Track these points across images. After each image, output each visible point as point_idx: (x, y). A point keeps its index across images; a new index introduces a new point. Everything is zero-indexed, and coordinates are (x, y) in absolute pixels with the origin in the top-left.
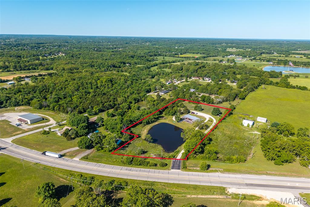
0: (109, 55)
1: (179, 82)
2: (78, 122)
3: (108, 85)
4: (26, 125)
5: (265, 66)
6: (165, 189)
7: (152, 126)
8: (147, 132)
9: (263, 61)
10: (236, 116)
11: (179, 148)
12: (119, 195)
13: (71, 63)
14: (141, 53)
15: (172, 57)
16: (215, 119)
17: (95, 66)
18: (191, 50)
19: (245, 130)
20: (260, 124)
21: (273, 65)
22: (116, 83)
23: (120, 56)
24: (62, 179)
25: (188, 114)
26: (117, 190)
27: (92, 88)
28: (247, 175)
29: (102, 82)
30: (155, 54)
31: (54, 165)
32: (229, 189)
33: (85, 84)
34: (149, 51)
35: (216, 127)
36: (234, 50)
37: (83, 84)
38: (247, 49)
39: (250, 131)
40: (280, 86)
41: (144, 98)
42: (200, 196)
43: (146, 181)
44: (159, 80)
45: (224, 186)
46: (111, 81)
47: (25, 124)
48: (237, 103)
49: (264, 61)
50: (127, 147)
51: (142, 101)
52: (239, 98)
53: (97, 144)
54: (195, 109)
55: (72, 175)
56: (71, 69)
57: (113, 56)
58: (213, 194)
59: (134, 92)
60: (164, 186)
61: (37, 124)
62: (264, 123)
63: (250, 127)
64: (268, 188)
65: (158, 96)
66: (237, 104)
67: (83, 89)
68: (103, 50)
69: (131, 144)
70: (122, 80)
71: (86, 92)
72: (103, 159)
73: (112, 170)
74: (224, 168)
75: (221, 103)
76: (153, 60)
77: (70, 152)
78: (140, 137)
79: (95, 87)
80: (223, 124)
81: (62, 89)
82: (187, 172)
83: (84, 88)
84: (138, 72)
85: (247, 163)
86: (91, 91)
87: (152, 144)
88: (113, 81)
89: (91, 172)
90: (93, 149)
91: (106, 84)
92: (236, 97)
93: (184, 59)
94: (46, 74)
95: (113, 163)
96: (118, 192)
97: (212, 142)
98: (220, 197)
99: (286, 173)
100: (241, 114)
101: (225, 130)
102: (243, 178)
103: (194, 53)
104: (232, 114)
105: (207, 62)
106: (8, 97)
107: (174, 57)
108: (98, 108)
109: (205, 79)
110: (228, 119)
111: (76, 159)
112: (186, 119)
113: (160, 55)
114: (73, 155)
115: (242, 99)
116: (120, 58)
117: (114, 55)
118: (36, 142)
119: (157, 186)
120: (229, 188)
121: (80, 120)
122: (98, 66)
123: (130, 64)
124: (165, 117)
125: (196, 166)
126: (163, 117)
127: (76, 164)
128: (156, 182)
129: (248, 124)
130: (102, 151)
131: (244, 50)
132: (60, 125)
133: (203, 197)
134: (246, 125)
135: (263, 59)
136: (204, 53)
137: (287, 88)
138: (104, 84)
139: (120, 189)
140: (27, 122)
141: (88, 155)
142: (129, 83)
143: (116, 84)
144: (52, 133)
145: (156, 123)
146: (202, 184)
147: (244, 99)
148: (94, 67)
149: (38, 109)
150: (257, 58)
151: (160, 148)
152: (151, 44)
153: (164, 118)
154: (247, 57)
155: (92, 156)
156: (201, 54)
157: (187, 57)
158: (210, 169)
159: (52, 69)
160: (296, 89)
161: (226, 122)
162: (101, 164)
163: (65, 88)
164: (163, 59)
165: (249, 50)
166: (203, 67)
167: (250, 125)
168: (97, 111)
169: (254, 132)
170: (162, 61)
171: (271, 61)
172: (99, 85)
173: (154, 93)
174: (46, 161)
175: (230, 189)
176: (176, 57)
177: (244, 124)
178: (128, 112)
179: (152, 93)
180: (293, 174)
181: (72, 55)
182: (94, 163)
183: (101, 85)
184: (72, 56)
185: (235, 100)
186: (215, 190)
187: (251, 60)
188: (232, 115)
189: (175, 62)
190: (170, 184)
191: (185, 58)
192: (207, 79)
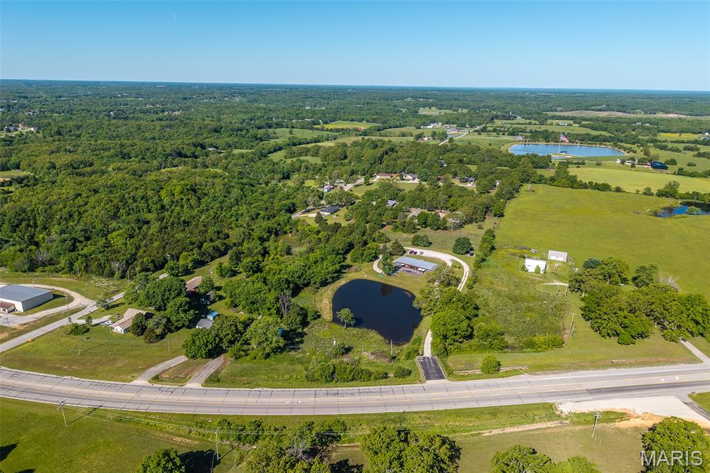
0: (158, 128)
1: (350, 186)
2: (163, 295)
3: (188, 200)
4: (11, 315)
5: (512, 145)
6: (433, 426)
7: (336, 289)
8: (331, 305)
9: (501, 133)
10: (503, 252)
11: (416, 332)
12: (334, 454)
13: (66, 150)
14: (234, 121)
15: (307, 128)
16: (464, 261)
17: (133, 154)
18: (345, 112)
19: (534, 280)
20: (557, 265)
21: (525, 141)
22: (205, 194)
23: (185, 130)
24: (179, 439)
25: (402, 255)
26: (326, 445)
27: (150, 211)
28: (580, 372)
29: (173, 195)
30: (267, 124)
31: (143, 408)
32: (559, 405)
34: (249, 116)
35: (474, 280)
36: (434, 112)
37: (124, 201)
38: (460, 109)
39: (544, 282)
40: (559, 184)
41: (288, 227)
42: (508, 430)
43: (386, 414)
45: (549, 401)
46: (195, 191)
47: (9, 312)
48: (493, 226)
49: (504, 134)
50: (302, 342)
51: (286, 233)
52: (492, 214)
53: (231, 342)
54: (413, 244)
55: (201, 424)
56: (71, 165)
57: (168, 130)
58: (533, 421)
59: (258, 215)
60: (429, 419)
61: (41, 310)
62: (563, 262)
63: (542, 272)
64: (630, 393)
65: (319, 219)
66: (494, 228)
67: (129, 214)
68: (131, 115)
69: (306, 334)
70: (219, 187)
71: (139, 221)
72: (259, 376)
73: (295, 399)
74: (530, 363)
75: (461, 226)
76: (268, 137)
77: (167, 370)
78: (319, 316)
79: (159, 206)
80: (484, 272)
81: (71, 216)
82: (463, 382)
83: (131, 212)
84: (247, 167)
85: (567, 347)
86: (150, 216)
87: (355, 331)
88: (199, 189)
89: (245, 410)
90: (222, 356)
91: (182, 199)
92: (486, 212)
93: (337, 134)
94: (6, 180)
95: (289, 383)
96: (330, 449)
97: (481, 312)
98: (549, 424)
99: (646, 359)
100: (511, 248)
101: (495, 283)
102: (577, 380)
103: (352, 120)
104: (493, 248)
105: (390, 138)
107: (312, 129)
108: (190, 258)
109: (404, 177)
110: (491, 260)
111: (194, 384)
112: (404, 266)
113: (279, 125)
114: (179, 377)
116: (187, 133)
117: (170, 126)
118: (63, 357)
119: (412, 422)
120: (561, 404)
121: (169, 290)
122: (140, 157)
123: (217, 148)
124: (355, 267)
125: (470, 366)
126: (349, 267)
127: (199, 399)
128: (408, 413)
129: (538, 266)
130: (248, 358)
131: (455, 110)
132: (108, 308)
133: (515, 429)
134: (531, 269)
135: (501, 131)
136: (374, 121)
137: (572, 188)
138: (177, 198)
139: (332, 442)
140: (12, 308)
141: (217, 372)
142: (236, 192)
143: (206, 198)
144: (96, 328)
145: (342, 282)
146: (504, 403)
147: (502, 215)
148: (130, 158)
149: (25, 271)
150: (488, 129)
151: (374, 335)
152: (244, 100)
153: (352, 269)
154: (466, 127)
155: (227, 374)
156: (368, 121)
157: (342, 130)
158: (503, 369)
159: (18, 167)
160: (589, 190)
161: (488, 266)
162: (260, 389)
163: (80, 213)
164: (289, 135)
165: (465, 111)
166: (392, 150)
167: (541, 269)
168: (190, 265)
169: (553, 282)
170: (289, 139)
171: (518, 135)
172: (166, 201)
173: (303, 213)
174: (119, 401)
175: (563, 406)
176: (317, 129)
177: (528, 268)
178: (263, 261)
179: (300, 213)
180: (659, 359)
181: (56, 129)
182: (244, 389)
183: (173, 202)
184: (59, 133)
185: (486, 218)
186: (536, 413)
187: (479, 132)
188: (494, 251)
189: (319, 142)
190: (439, 412)
191: (337, 130)
192: (409, 177)
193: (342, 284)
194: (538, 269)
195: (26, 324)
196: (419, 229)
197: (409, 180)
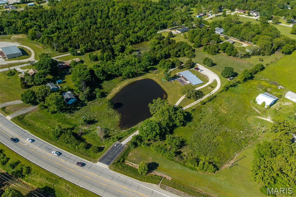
1: (214, 15)
3: (121, 14)
6: (68, 194)
7: (131, 82)
10: (256, 83)
16: (222, 83)
19: (255, 111)
20: (287, 104)
22: (131, 12)
25: (189, 69)
26: (17, 177)
29: (115, 11)
33: (95, 12)
35: (212, 99)
37: (93, 11)
39: (259, 115)
41: (149, 38)
44: (189, 11)
46: (126, 10)
47: (3, 58)
48: (272, 60)
50: (79, 110)
51: (148, 40)
52: (281, 51)
54: (203, 63)
59: (144, 27)
61: (14, 60)
63: (266, 107)
65: (171, 35)
66: (271, 62)
69: (86, 105)
70: (141, 9)
75: (249, 56)
77: (12, 105)
78: (105, 96)
79: (105, 16)
80: (227, 94)
82: (115, 172)
83: (93, 17)
85: (217, 174)
87: (111, 111)
88: (129, 9)
91: (117, 14)
92: (277, 49)
97: (189, 124)
100: (266, 81)
101: (223, 105)
104: (252, 78)
106: (10, 22)
108: (83, 48)
109: (251, 14)
110: (240, 87)
111: (9, 117)
112: (182, 77)
114: (11, 111)
115: (286, 54)
124: (157, 70)
125: (139, 161)
126: (155, 69)
128: (62, 180)
129: (264, 102)
134: (259, 103)
138: (115, 13)
139: (20, 177)
140: (5, 57)
142: (148, 12)
147: (290, 53)
153: (154, 72)
155: (29, 116)
158: (155, 173)
161: (233, 91)
162: (27, 131)
167: (266, 105)
169: (266, 117)
173: (170, 30)
177: (257, 101)
179: (169, 29)
182: (21, 128)
185: (274, 53)
190: (77, 188)
192: (255, 14)
193: (137, 80)
194: (264, 103)
195: (2, 65)
196: (220, 53)
197: (254, 16)
